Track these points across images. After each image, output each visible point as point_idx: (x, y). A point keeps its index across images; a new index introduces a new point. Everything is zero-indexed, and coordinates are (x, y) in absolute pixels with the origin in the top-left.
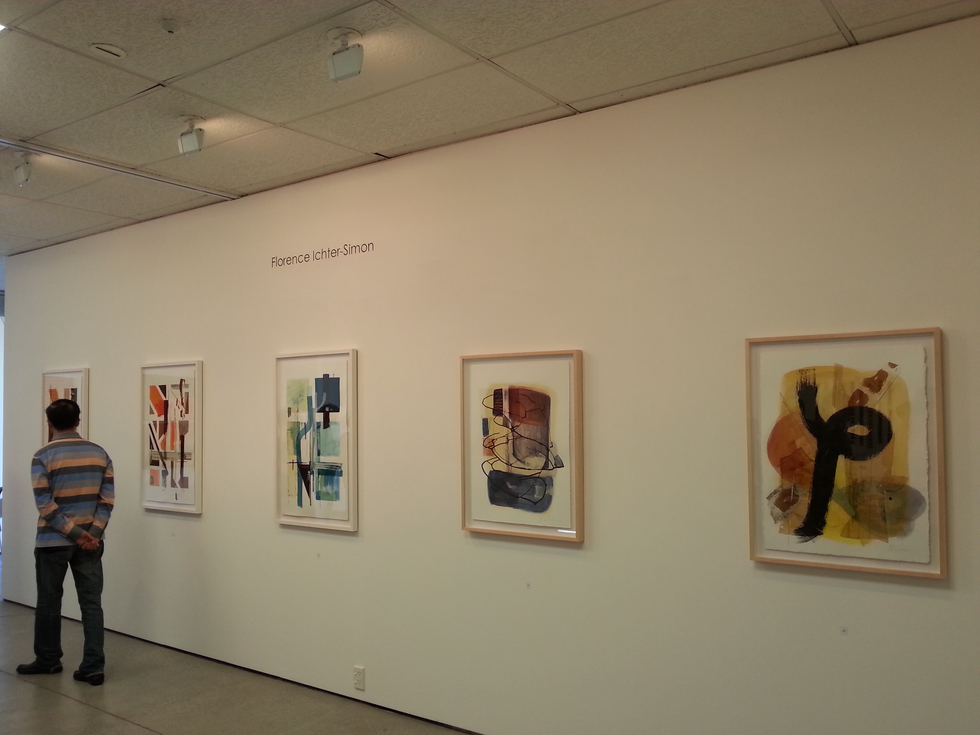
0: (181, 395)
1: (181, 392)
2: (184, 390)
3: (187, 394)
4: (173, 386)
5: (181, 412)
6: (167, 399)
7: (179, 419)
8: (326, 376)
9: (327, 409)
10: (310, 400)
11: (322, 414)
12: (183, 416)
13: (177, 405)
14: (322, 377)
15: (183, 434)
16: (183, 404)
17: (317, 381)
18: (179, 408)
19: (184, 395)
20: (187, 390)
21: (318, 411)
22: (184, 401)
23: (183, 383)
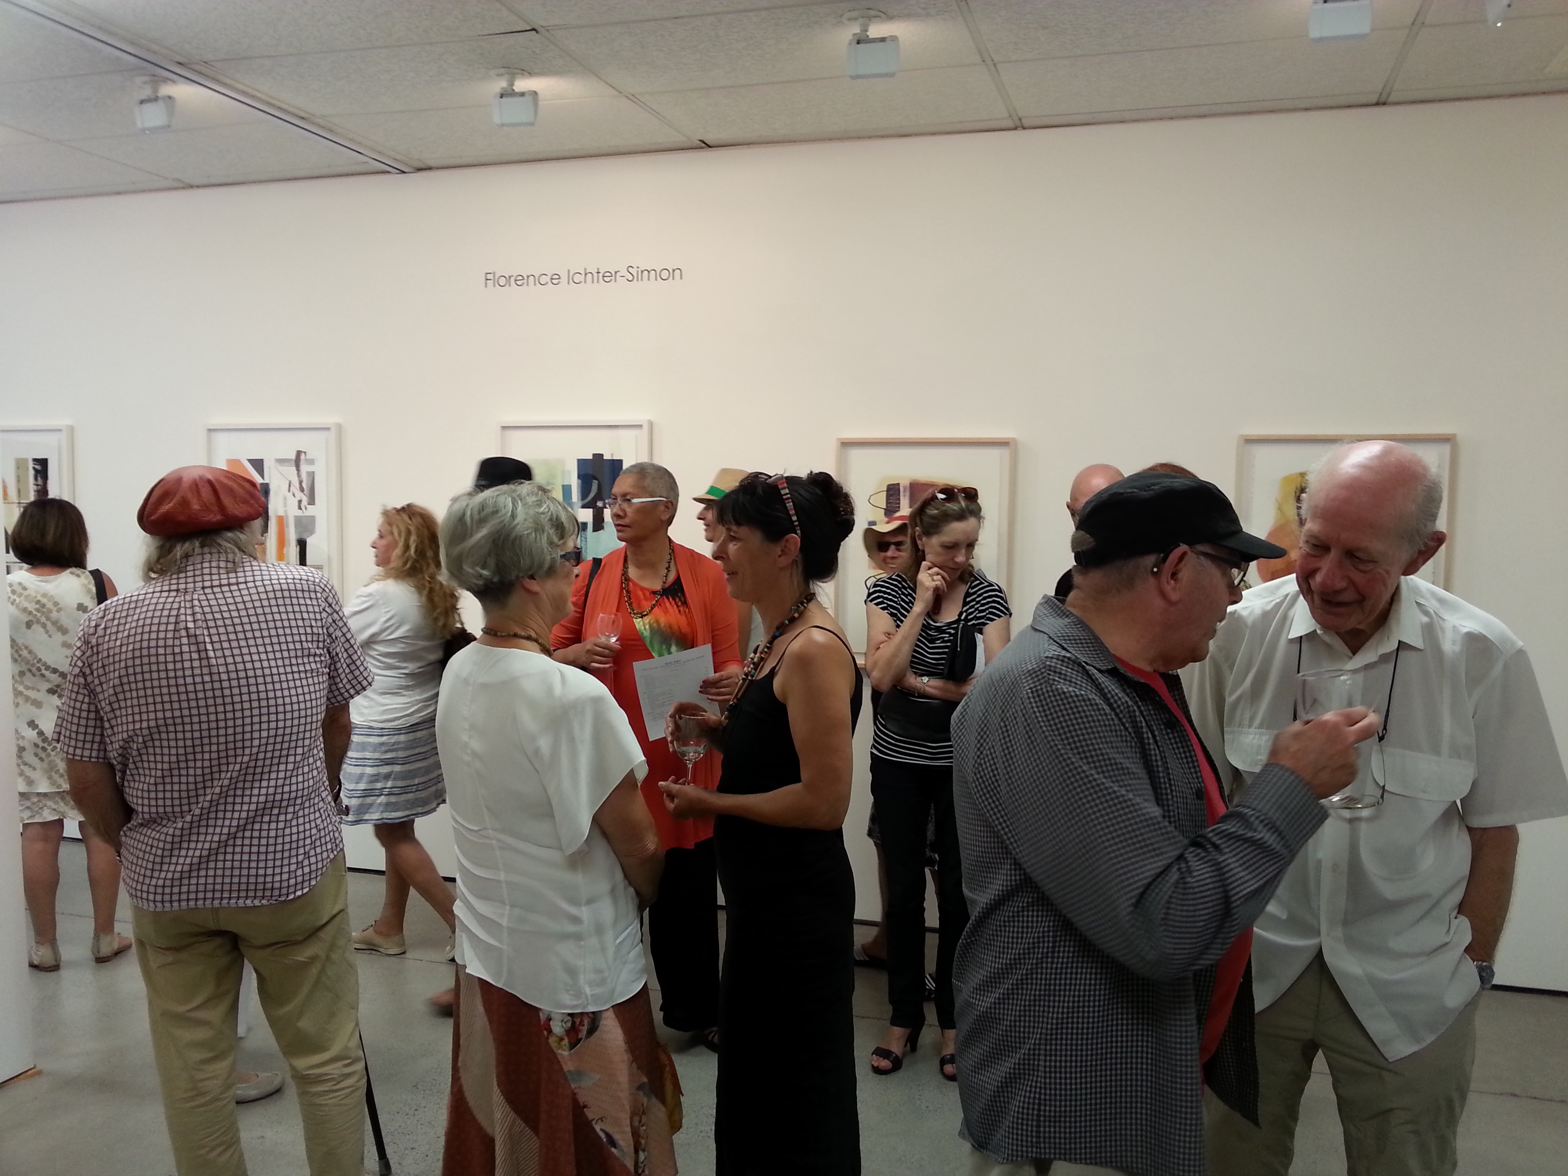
0: (299, 476)
1: (298, 470)
2: (305, 468)
3: (312, 475)
4: (281, 461)
5: (300, 502)
6: (266, 481)
7: (293, 512)
8: (598, 457)
9: (600, 504)
10: (567, 490)
11: (591, 510)
12: (303, 508)
13: (289, 491)
14: (591, 457)
15: (304, 537)
16: (302, 490)
17: (582, 463)
18: (294, 495)
19: (304, 476)
20: (310, 468)
21: (583, 507)
22: (304, 485)
23: (303, 457)
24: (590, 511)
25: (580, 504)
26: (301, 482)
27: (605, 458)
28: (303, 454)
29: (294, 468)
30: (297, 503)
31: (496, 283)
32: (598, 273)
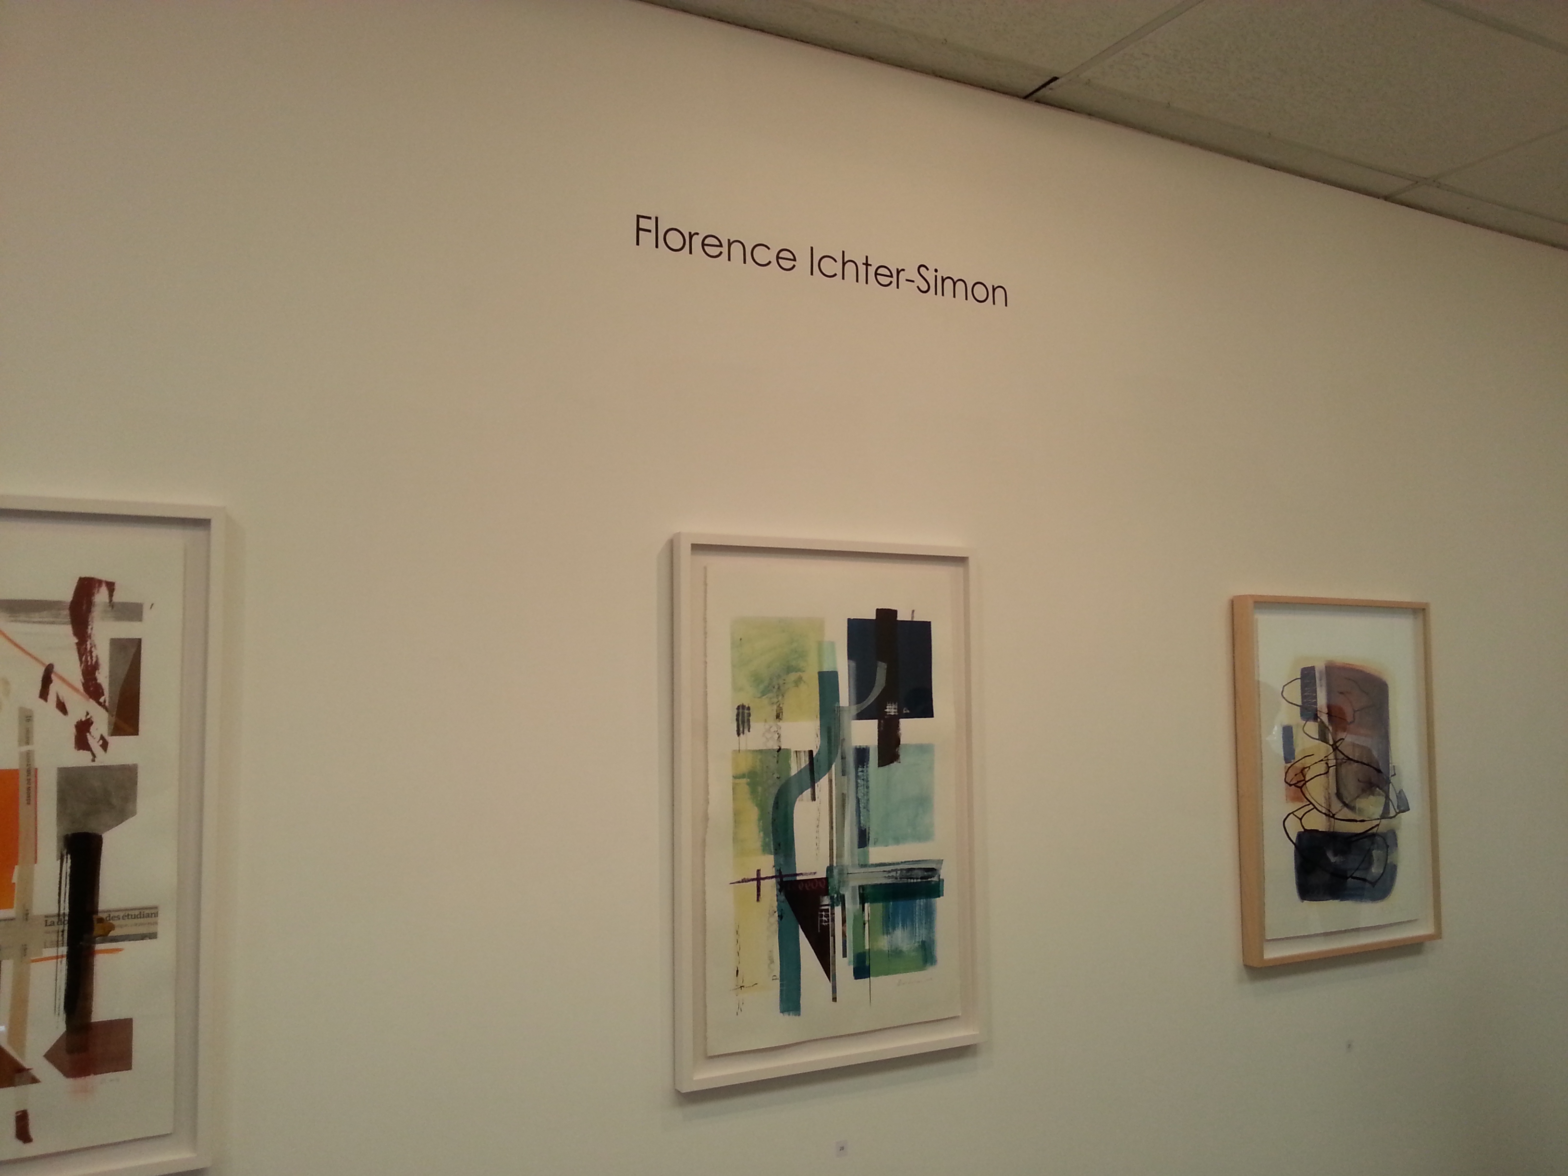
0: (83, 650)
1: (82, 634)
2: (106, 630)
3: (131, 647)
5: (83, 726)
8: (886, 616)
9: (891, 709)
10: (828, 681)
11: (876, 721)
12: (94, 742)
13: (44, 694)
14: (873, 616)
15: (92, 827)
16: (92, 690)
17: (856, 627)
18: (62, 707)
19: (102, 652)
20: (126, 630)
21: (861, 716)
22: (103, 677)
23: (101, 597)
24: (872, 726)
25: (854, 711)
26: (89, 672)
27: (900, 617)
28: (104, 590)
29: (68, 629)
30: (71, 733)
31: (661, 239)
32: (867, 264)
